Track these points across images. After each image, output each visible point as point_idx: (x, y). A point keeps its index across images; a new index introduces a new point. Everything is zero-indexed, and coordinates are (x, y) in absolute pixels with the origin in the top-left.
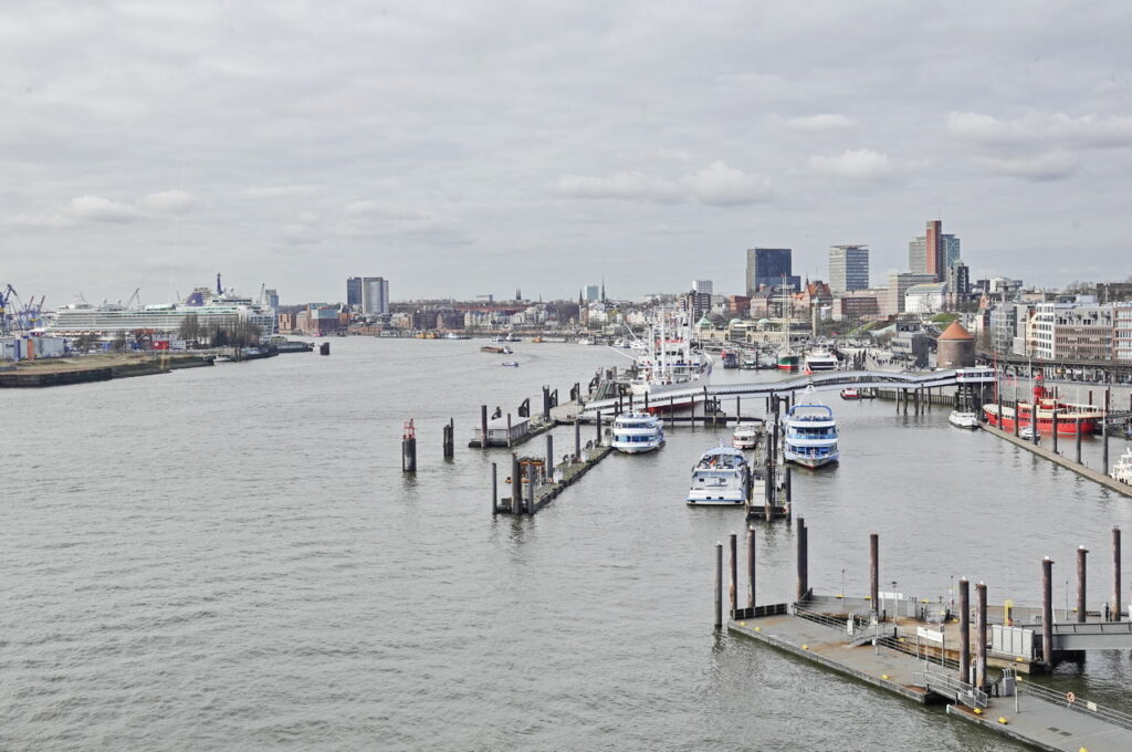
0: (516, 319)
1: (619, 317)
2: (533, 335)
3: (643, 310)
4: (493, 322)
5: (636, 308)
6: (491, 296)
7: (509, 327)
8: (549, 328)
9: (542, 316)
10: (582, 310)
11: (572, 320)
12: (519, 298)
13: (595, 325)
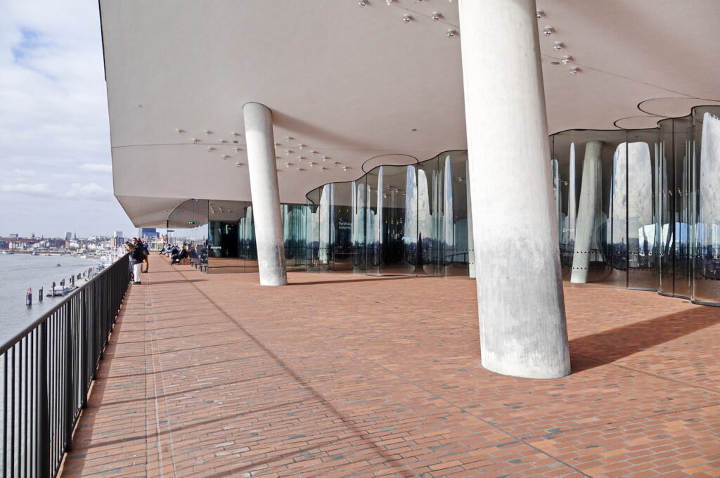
0: (36, 245)
1: (84, 246)
2: (45, 253)
3: (94, 243)
4: (24, 247)
5: (92, 242)
6: (17, 235)
7: (32, 249)
8: (52, 250)
9: (48, 245)
10: (67, 243)
11: (62, 247)
12: (34, 236)
13: (73, 249)
